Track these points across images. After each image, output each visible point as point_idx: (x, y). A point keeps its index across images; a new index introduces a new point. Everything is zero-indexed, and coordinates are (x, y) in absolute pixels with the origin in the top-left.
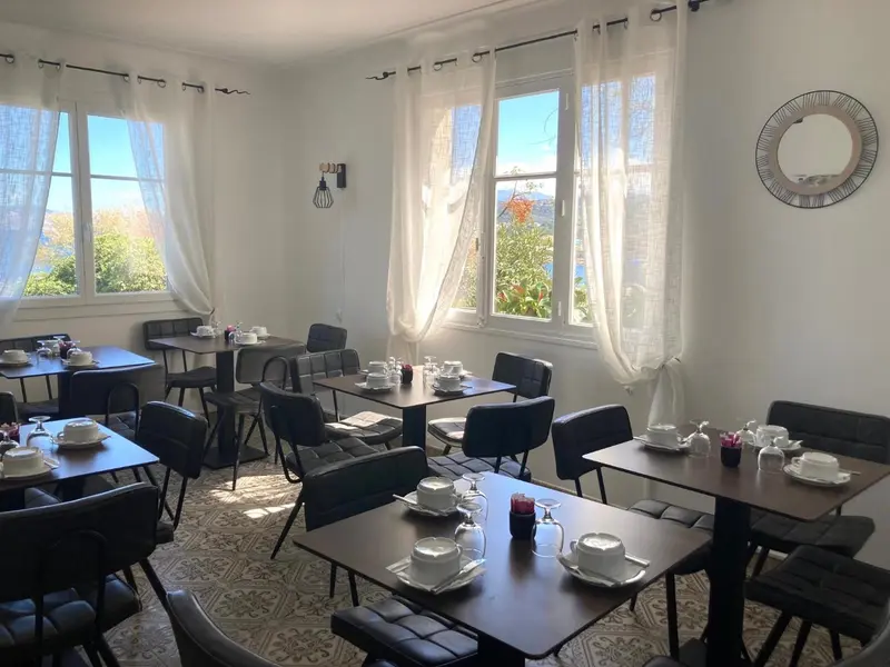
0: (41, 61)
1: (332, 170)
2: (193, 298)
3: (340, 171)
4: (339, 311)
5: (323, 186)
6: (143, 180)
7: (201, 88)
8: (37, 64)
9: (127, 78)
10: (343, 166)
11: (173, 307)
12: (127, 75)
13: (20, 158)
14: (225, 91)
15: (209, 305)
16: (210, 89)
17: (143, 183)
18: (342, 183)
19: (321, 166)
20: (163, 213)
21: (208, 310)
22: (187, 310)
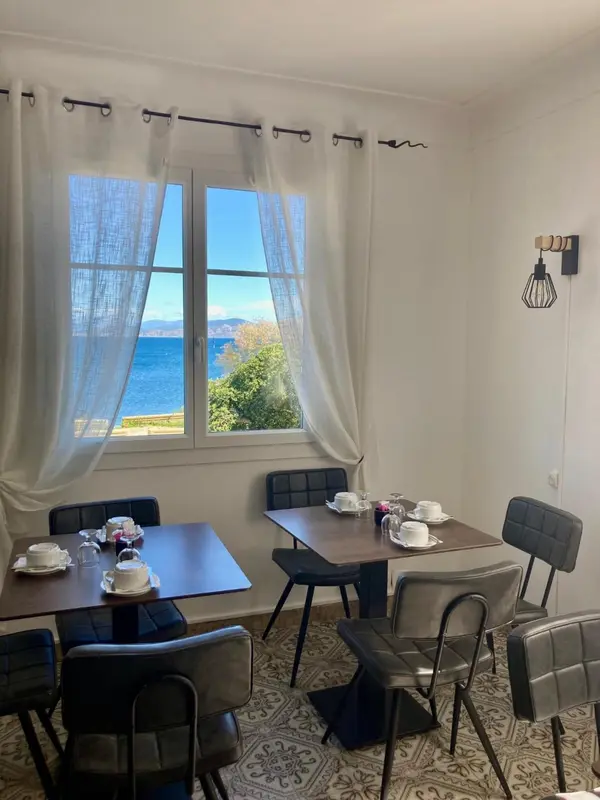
0: (146, 112)
1: (556, 246)
2: (336, 440)
3: (569, 247)
4: (555, 472)
5: (540, 272)
6: (275, 275)
7: (359, 141)
8: (140, 118)
9: (258, 131)
10: (575, 239)
11: (307, 452)
12: (259, 128)
13: (113, 246)
14: (392, 144)
15: (355, 451)
16: (371, 142)
17: (275, 281)
18: (571, 265)
19: (539, 240)
20: (300, 321)
21: (356, 458)
22: (326, 456)
